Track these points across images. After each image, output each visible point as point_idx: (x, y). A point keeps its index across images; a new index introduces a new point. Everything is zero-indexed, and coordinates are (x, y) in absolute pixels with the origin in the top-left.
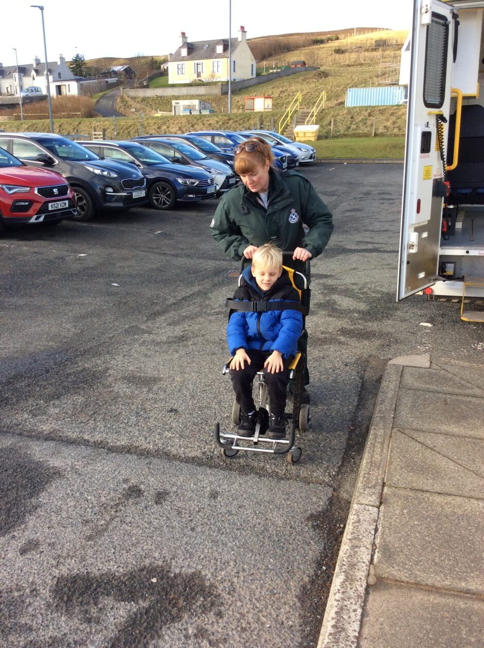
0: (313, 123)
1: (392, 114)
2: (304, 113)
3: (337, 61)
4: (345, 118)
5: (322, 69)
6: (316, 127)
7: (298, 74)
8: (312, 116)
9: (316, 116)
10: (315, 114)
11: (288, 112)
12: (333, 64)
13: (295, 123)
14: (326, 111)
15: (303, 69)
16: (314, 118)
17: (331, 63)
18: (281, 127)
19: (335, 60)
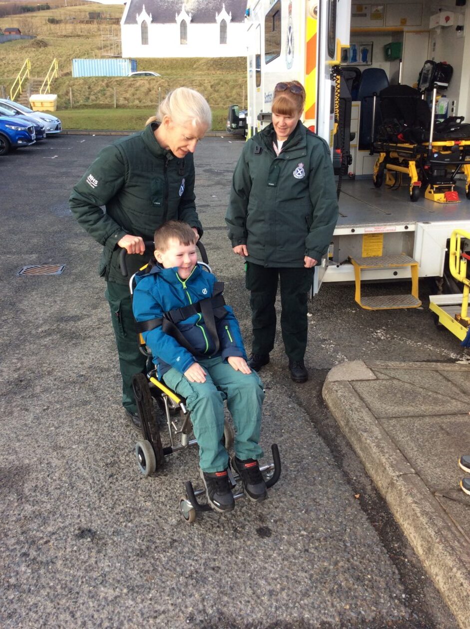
0: (47, 93)
1: (130, 86)
2: (36, 82)
3: (53, 31)
4: (82, 88)
5: (39, 38)
6: (54, 97)
7: (13, 42)
8: (46, 85)
9: (50, 85)
10: (49, 83)
11: (18, 81)
12: (50, 34)
13: (29, 91)
14: (60, 80)
15: (18, 36)
16: (48, 87)
17: (48, 33)
18: (13, 96)
19: (50, 29)
